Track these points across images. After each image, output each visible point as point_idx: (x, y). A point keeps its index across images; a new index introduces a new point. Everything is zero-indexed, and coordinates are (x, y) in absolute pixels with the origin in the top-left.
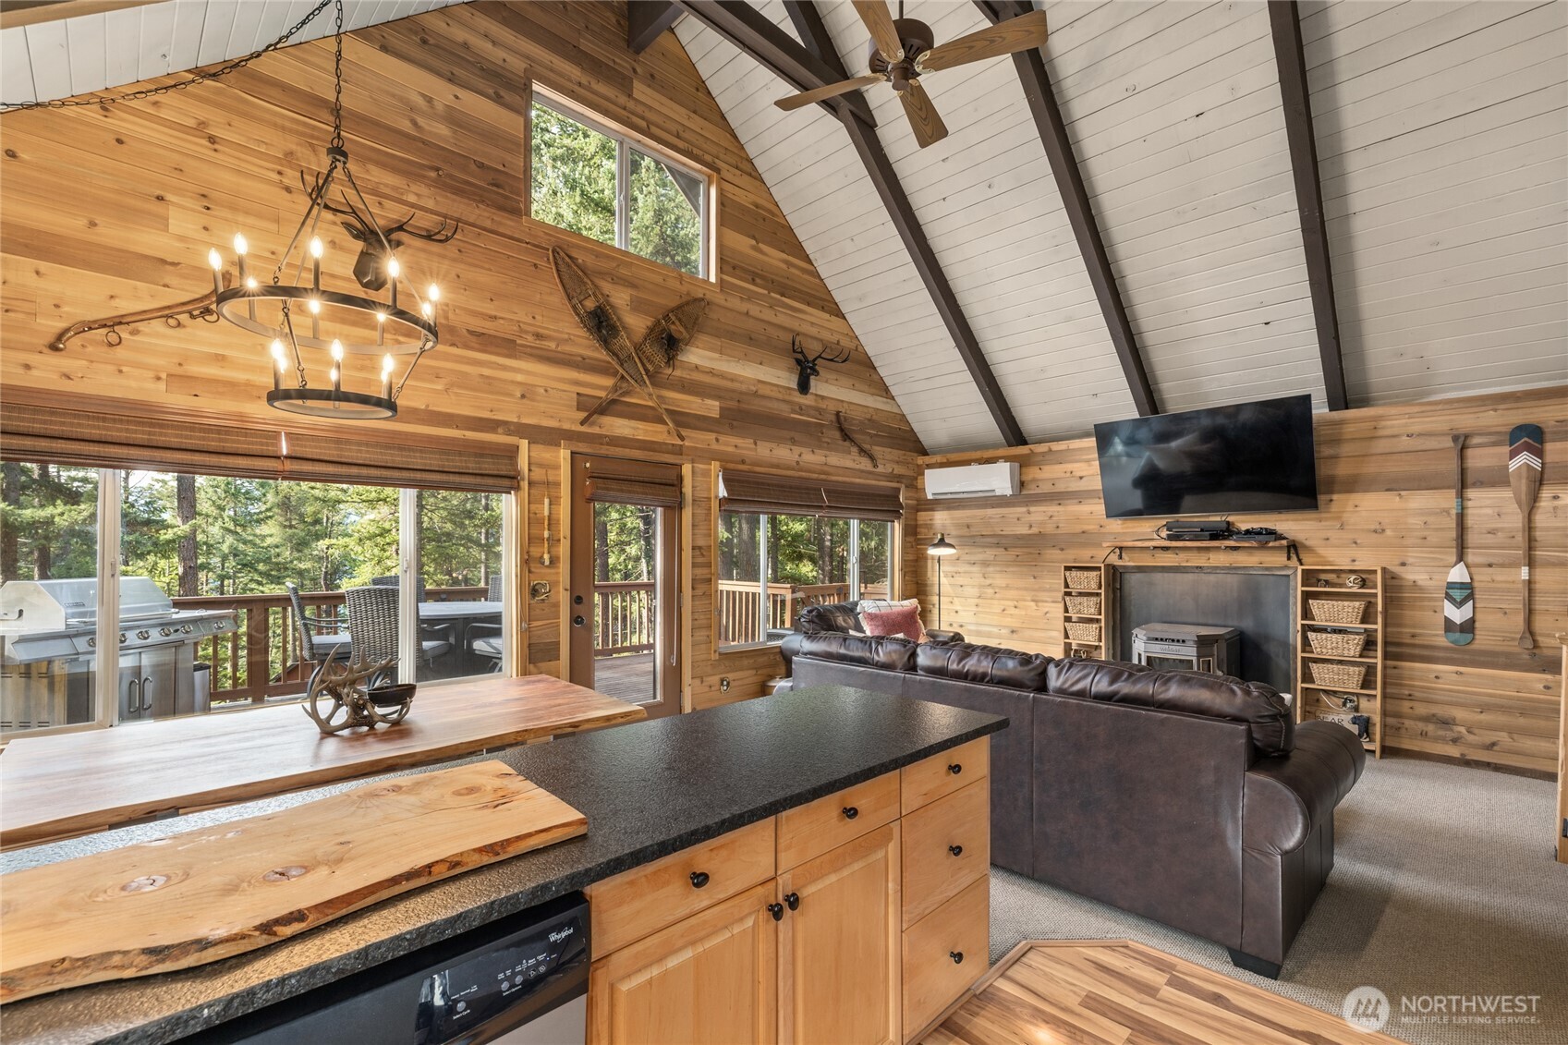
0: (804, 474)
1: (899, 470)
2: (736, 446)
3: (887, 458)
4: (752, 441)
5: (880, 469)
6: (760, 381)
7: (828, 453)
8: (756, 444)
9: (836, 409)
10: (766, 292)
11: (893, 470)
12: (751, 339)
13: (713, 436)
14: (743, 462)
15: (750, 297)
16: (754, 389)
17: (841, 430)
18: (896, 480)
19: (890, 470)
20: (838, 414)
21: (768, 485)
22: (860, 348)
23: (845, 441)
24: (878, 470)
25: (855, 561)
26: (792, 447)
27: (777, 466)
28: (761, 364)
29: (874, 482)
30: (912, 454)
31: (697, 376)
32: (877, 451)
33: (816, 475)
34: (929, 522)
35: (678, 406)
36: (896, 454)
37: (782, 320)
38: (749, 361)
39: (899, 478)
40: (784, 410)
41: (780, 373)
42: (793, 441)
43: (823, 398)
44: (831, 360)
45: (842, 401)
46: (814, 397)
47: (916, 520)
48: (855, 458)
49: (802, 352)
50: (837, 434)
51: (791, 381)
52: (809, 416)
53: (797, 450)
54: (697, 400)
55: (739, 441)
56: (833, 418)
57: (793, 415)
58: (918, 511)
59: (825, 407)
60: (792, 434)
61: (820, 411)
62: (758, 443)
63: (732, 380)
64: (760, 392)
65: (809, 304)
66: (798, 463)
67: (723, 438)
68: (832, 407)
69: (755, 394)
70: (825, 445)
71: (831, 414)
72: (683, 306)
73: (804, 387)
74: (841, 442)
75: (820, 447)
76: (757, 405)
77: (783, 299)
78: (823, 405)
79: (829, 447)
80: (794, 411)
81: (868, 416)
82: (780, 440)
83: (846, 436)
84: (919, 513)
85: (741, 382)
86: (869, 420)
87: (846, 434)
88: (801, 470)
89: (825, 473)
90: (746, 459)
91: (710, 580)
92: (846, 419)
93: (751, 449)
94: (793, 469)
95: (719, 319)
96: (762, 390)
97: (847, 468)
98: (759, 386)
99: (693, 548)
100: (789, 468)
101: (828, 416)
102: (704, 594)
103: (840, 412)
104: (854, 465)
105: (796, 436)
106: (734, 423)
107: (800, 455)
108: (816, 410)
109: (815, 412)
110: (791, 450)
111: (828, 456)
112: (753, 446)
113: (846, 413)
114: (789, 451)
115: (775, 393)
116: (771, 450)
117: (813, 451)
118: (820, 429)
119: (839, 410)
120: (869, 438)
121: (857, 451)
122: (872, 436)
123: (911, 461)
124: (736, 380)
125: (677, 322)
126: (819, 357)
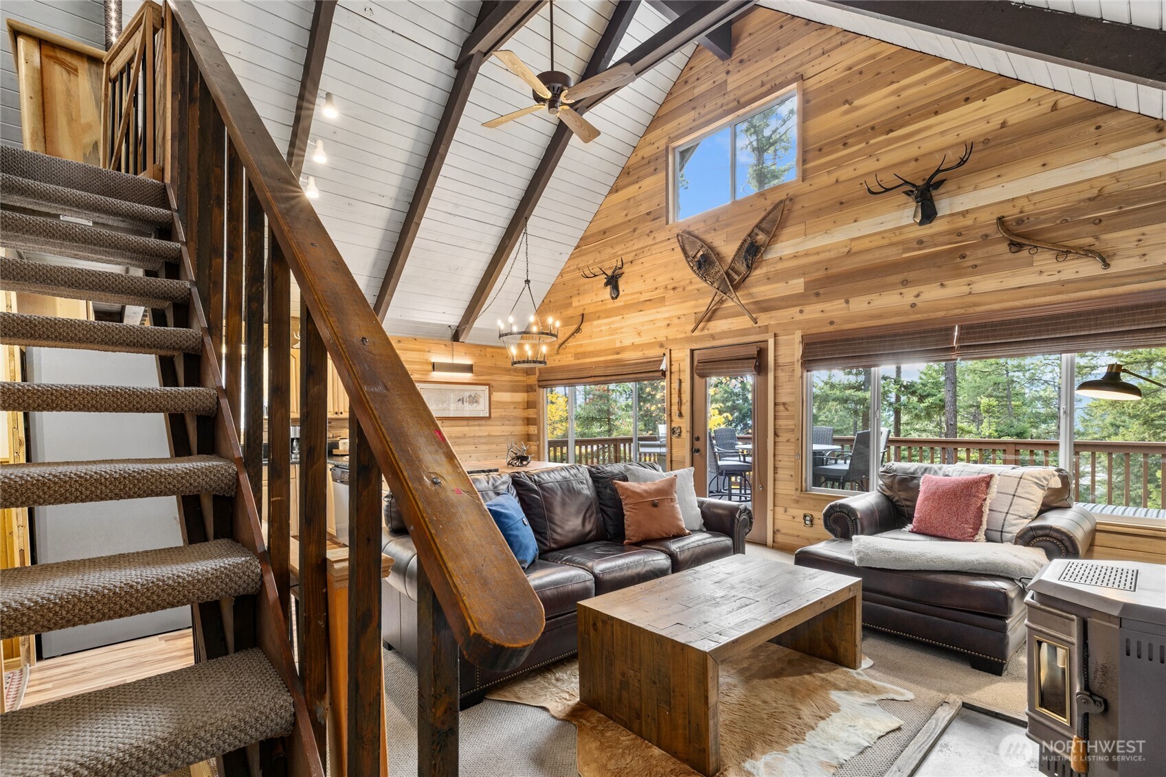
0: (921, 316)
2: (822, 311)
4: (843, 301)
5: (1122, 265)
6: (852, 240)
7: (976, 278)
8: (847, 302)
9: (995, 216)
10: (863, 145)
12: (842, 203)
13: (798, 309)
14: (832, 323)
15: (839, 164)
16: (846, 250)
17: (1010, 239)
20: (1001, 220)
24: (1109, 271)
26: (902, 291)
27: (880, 316)
28: (855, 221)
31: (781, 266)
32: (1119, 238)
33: (945, 312)
38: (837, 227)
40: (893, 255)
41: (888, 217)
42: (905, 283)
43: (964, 214)
45: (1016, 199)
46: (948, 219)
48: (1045, 268)
50: (1001, 248)
51: (903, 218)
52: (936, 246)
54: (781, 285)
55: (827, 305)
56: (992, 231)
57: (905, 255)
60: (904, 276)
62: (851, 300)
63: (819, 253)
64: (855, 249)
65: (936, 113)
66: (913, 305)
67: (807, 309)
68: (989, 217)
69: (848, 254)
70: (970, 269)
73: (928, 214)
75: (957, 276)
77: (892, 135)
78: (962, 222)
82: (881, 289)
83: (1015, 244)
85: (829, 251)
87: (1013, 243)
88: (920, 312)
89: (965, 306)
90: (834, 320)
91: (793, 430)
92: (1020, 221)
93: (842, 309)
94: (906, 313)
95: (803, 207)
96: (857, 246)
97: (1020, 288)
98: (854, 244)
99: (775, 404)
100: (897, 314)
101: (977, 231)
102: (788, 441)
103: (1003, 217)
104: (1044, 279)
105: (911, 275)
106: (821, 291)
107: (918, 296)
108: (949, 234)
109: (948, 237)
110: (901, 294)
111: (974, 283)
112: (845, 305)
113: (1021, 212)
114: (898, 296)
115: (877, 242)
116: (869, 303)
117: (942, 286)
118: (961, 252)
119: (1005, 214)
120: (1089, 228)
121: (1050, 257)
122: (1099, 221)
124: (823, 251)
125: (760, 233)
126: (938, 171)
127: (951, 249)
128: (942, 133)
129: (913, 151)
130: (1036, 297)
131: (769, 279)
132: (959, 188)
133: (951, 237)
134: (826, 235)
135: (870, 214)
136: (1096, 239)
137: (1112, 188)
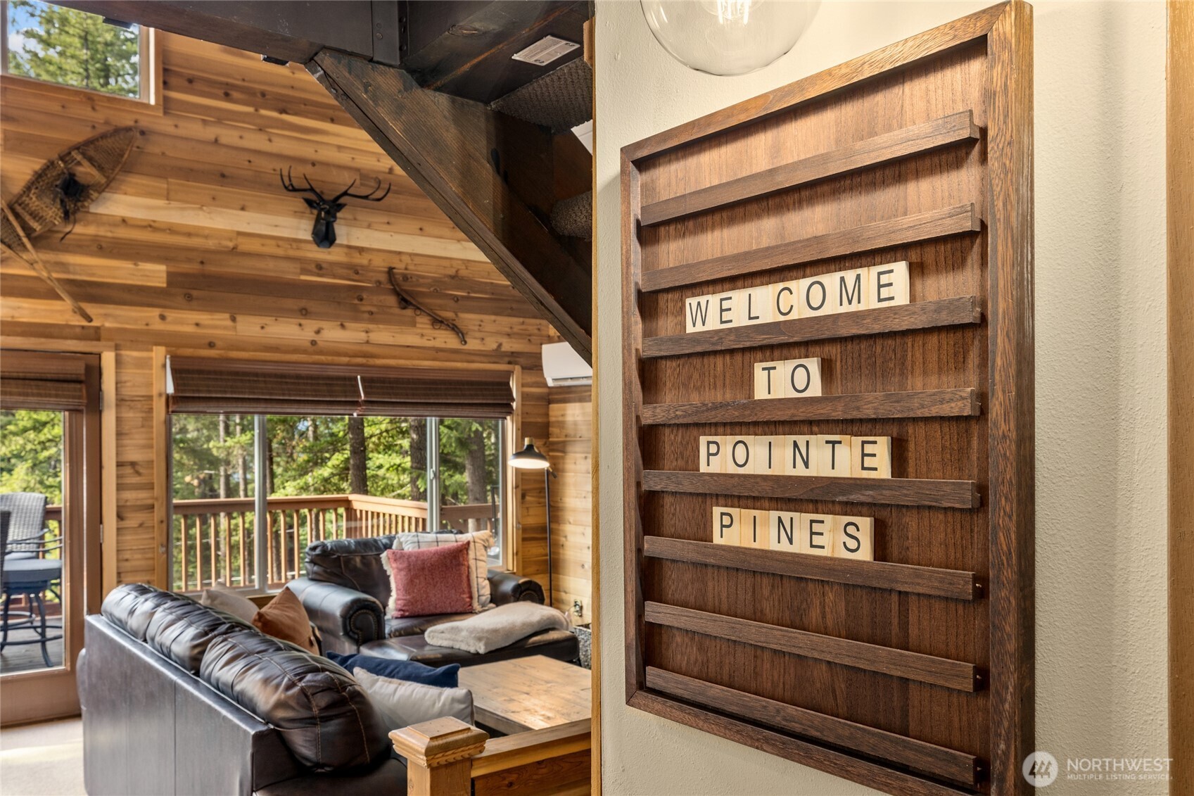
0: (323, 358)
1: (509, 346)
2: (197, 325)
3: (487, 329)
4: (227, 316)
5: (473, 344)
6: (240, 234)
7: (371, 326)
8: (233, 319)
9: (388, 265)
10: (250, 109)
11: (500, 345)
12: (223, 176)
13: (156, 312)
14: (211, 345)
15: (221, 118)
16: (231, 245)
17: (397, 294)
18: (507, 359)
19: (494, 346)
20: (390, 271)
21: (256, 375)
23: (404, 308)
24: (465, 347)
25: (432, 476)
26: (303, 322)
27: (276, 349)
28: (243, 209)
29: (459, 365)
30: (538, 321)
31: (123, 233)
32: (469, 319)
33: (349, 359)
34: (560, 419)
35: (93, 275)
36: (505, 322)
37: (283, 145)
38: (218, 206)
39: (513, 357)
40: (290, 272)
41: (280, 220)
42: (305, 313)
43: (361, 250)
44: (366, 197)
45: (400, 253)
46: (345, 250)
47: (547, 415)
48: (425, 332)
49: (312, 190)
50: (392, 300)
51: (301, 228)
52: (335, 277)
53: (310, 326)
54: (127, 265)
55: (204, 318)
56: (383, 278)
57: (303, 277)
58: (550, 402)
59: (365, 262)
60: (303, 303)
61: (356, 270)
62: (239, 318)
63: (189, 235)
64: (242, 248)
65: (332, 121)
66: (314, 343)
67: (171, 315)
68: (380, 263)
69: (234, 251)
70: (366, 316)
71: (380, 272)
72: (97, 140)
73: (325, 236)
74: (397, 311)
75: (357, 320)
76: (235, 267)
77: (285, 117)
78: (363, 260)
79: (372, 317)
80: (305, 271)
81: (452, 272)
82: (279, 313)
83: (405, 301)
84: (553, 406)
85: (206, 237)
86: (452, 277)
87: (404, 300)
88: (321, 353)
89: (365, 355)
90: (216, 342)
91: (152, 507)
92: (405, 278)
93: (225, 328)
94: (305, 352)
95: (163, 154)
96: (246, 245)
97: (408, 346)
98: (241, 240)
99: (120, 465)
100: (296, 350)
101: (373, 274)
102: (141, 525)
103: (394, 268)
104: (424, 343)
105: (312, 305)
106: (195, 293)
107: (318, 332)
108: (348, 268)
109: (346, 271)
110: (300, 325)
111: (372, 331)
112: (229, 323)
113: (406, 269)
114: (297, 328)
115: (270, 249)
116: (262, 328)
117: (342, 326)
118: (357, 293)
119: (393, 266)
120: (451, 303)
121: (428, 322)
122: (457, 299)
123: (536, 331)
124: (197, 235)
125: (85, 163)
126: (345, 194)
127: (350, 285)
128: (340, 148)
129: (307, 151)
130: (418, 359)
131: (103, 248)
132: (355, 219)
133: (349, 272)
134: (201, 213)
135: (261, 208)
136: (456, 315)
137: (463, 273)
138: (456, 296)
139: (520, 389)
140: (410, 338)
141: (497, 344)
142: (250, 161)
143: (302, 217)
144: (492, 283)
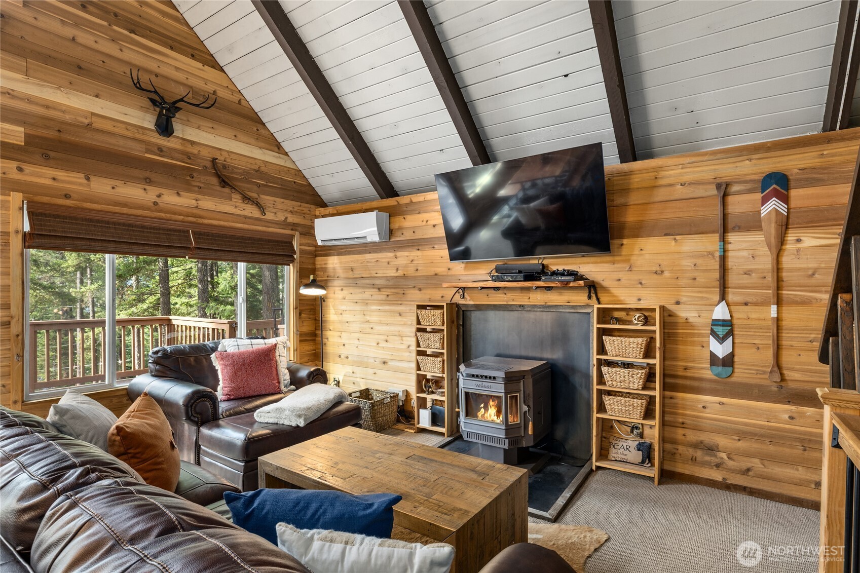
0: (163, 215)
1: (291, 219)
2: (54, 179)
3: (279, 207)
4: (82, 175)
5: (269, 216)
6: (93, 114)
7: (199, 197)
8: (88, 179)
9: (212, 156)
10: (105, 22)
11: (286, 218)
12: (79, 67)
13: (14, 164)
14: (67, 196)
15: (78, 23)
16: (86, 121)
17: (218, 176)
18: (291, 227)
19: (283, 218)
20: (214, 160)
21: (108, 223)
22: (243, 102)
23: (223, 187)
24: (265, 217)
26: (147, 187)
27: (125, 205)
28: (97, 96)
29: (260, 228)
30: (309, 206)
32: (266, 199)
33: (183, 217)
34: (324, 266)
36: (290, 204)
37: (131, 55)
38: (75, 90)
39: (294, 226)
40: (137, 150)
41: (129, 110)
42: (148, 181)
43: (193, 143)
44: (197, 105)
45: (220, 149)
46: (181, 141)
47: (314, 264)
48: (238, 204)
49: (156, 92)
50: (214, 180)
51: (147, 120)
52: (172, 158)
53: (154, 191)
55: (61, 174)
56: (209, 164)
57: (147, 155)
58: (316, 256)
59: (196, 152)
60: (147, 174)
61: (189, 156)
62: (92, 178)
63: (47, 107)
64: (95, 125)
65: (172, 48)
66: (155, 203)
67: (29, 168)
68: (206, 154)
69: (88, 127)
70: (196, 189)
71: (207, 160)
73: (165, 128)
74: (219, 188)
75: (189, 190)
76: (88, 139)
77: (133, 35)
78: (194, 150)
79: (201, 190)
80: (148, 151)
81: (256, 167)
82: (127, 179)
83: (224, 182)
84: (318, 259)
85: (64, 112)
86: (256, 171)
87: (223, 181)
88: (161, 211)
89: (195, 216)
90: (72, 194)
91: (9, 324)
92: (224, 167)
93: (81, 184)
94: (149, 209)
95: (22, 37)
96: (98, 124)
97: (226, 213)
98: (94, 119)
100: (141, 207)
101: (201, 161)
103: (217, 159)
104: (237, 211)
105: (154, 176)
106: (52, 154)
107: (159, 196)
108: (182, 154)
109: (181, 156)
110: (145, 189)
111: (200, 200)
112: (84, 181)
113: (225, 161)
114: (142, 191)
115: (120, 130)
116: (113, 188)
117: (178, 194)
118: (190, 172)
119: (216, 157)
120: (255, 188)
121: (240, 198)
122: (259, 186)
123: (308, 212)
124: (54, 109)
126: (182, 100)
127: (184, 166)
128: (177, 69)
129: (152, 66)
130: (233, 222)
132: (188, 121)
133: (183, 156)
134: (58, 91)
135: (113, 98)
136: (259, 196)
137: (263, 169)
138: (258, 183)
139: (299, 247)
140: (226, 207)
141: (284, 217)
142: (103, 62)
143: (147, 112)
144: (281, 178)
